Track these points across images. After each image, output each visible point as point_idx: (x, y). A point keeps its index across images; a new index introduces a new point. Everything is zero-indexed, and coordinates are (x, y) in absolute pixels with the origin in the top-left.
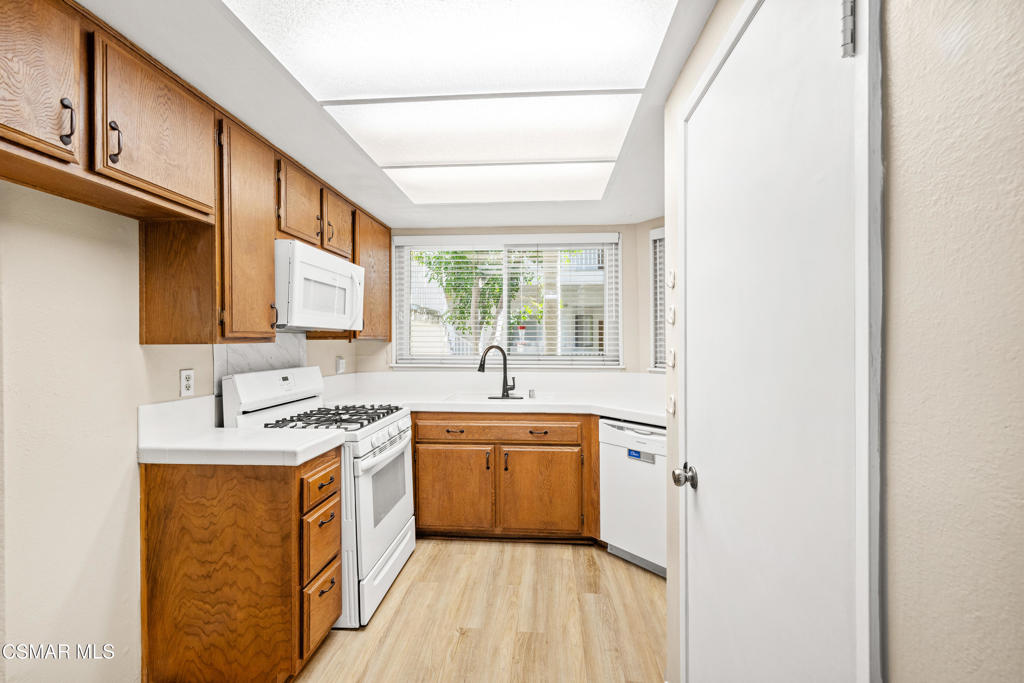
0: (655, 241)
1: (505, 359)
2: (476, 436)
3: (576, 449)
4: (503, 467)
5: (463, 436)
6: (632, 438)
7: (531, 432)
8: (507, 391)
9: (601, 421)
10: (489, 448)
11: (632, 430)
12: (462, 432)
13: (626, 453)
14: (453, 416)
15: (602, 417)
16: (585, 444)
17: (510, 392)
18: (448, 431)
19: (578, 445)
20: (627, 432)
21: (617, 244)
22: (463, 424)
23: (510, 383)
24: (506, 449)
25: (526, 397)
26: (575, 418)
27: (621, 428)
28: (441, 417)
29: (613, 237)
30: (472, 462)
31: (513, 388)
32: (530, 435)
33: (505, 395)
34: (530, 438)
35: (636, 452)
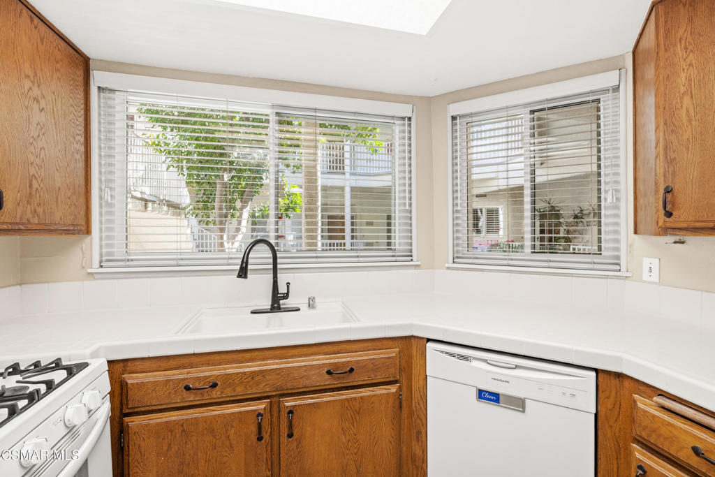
0: (454, 118)
1: (275, 258)
2: (239, 390)
3: (393, 389)
4: (284, 432)
5: (216, 394)
6: (484, 373)
7: (329, 373)
8: (277, 302)
9: (429, 345)
10: (261, 406)
11: (485, 361)
12: (214, 385)
13: (474, 393)
14: (197, 360)
15: (429, 340)
16: (404, 381)
17: (281, 302)
18: (187, 388)
19: (395, 382)
20: (475, 363)
21: (410, 119)
22: (215, 372)
23: (282, 289)
24: (289, 403)
25: (304, 307)
26: (391, 343)
27: (465, 358)
28: (173, 363)
29: (405, 110)
30: (232, 433)
31: (286, 296)
32: (327, 376)
33: (276, 307)
34: (328, 381)
35: (490, 393)
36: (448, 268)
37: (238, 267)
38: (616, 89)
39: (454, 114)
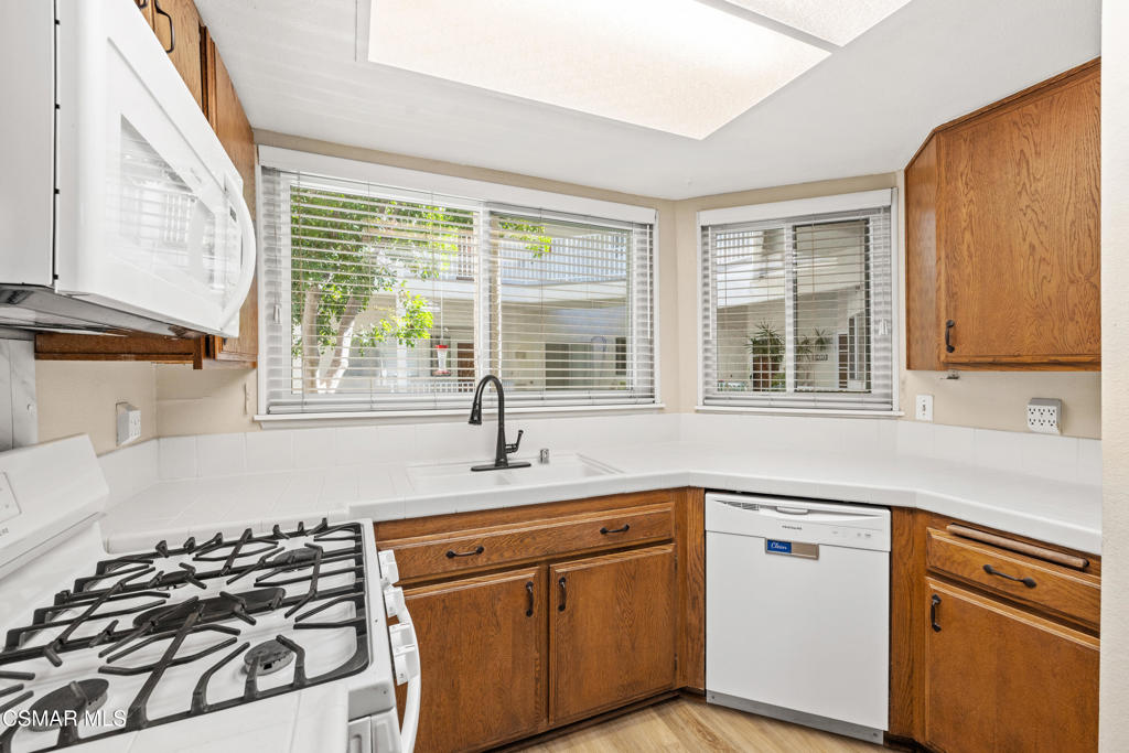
0: (704, 228)
1: (501, 400)
2: (507, 555)
3: (669, 549)
4: (555, 603)
5: (481, 560)
6: (773, 522)
7: (604, 532)
8: (503, 457)
9: (709, 496)
10: (530, 574)
11: (775, 508)
12: (480, 551)
13: (762, 544)
14: (457, 521)
15: (708, 490)
16: (678, 539)
17: (508, 455)
18: (451, 555)
19: (669, 541)
20: (763, 512)
21: (651, 226)
22: (479, 534)
23: (510, 439)
24: (561, 569)
25: (534, 462)
26: (664, 495)
27: (752, 507)
28: (430, 526)
29: (646, 216)
30: (498, 607)
31: (514, 448)
32: (601, 536)
33: (501, 463)
34: (602, 542)
35: (781, 543)
36: (697, 411)
37: (469, 412)
38: (888, 209)
39: (704, 224)
